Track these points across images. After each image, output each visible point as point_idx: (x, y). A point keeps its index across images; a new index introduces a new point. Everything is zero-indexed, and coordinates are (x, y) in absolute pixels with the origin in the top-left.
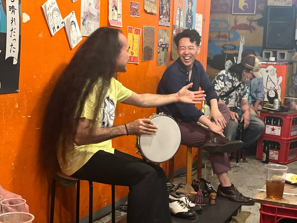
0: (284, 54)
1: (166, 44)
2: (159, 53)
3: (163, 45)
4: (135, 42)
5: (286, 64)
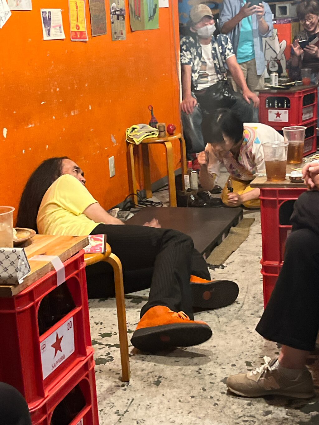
0: (286, 7)
1: (121, 9)
2: (113, 23)
3: (118, 11)
4: (80, 11)
5: (289, 22)
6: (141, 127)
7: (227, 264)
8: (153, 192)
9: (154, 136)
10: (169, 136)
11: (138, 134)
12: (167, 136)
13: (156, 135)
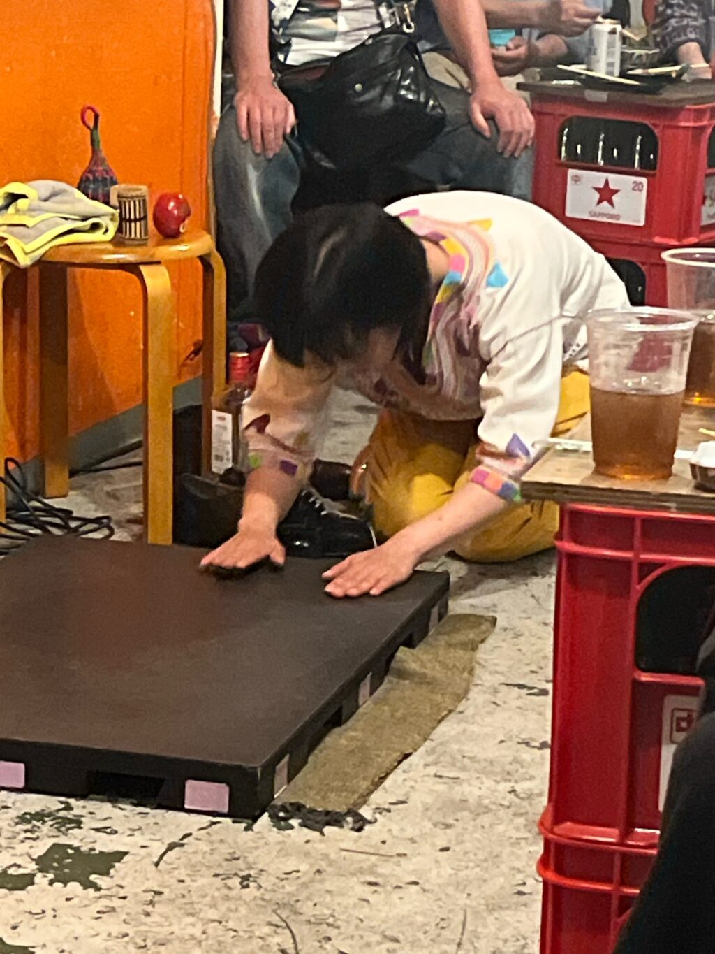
6: (45, 194)
7: (379, 810)
8: (72, 474)
9: (98, 236)
10: (159, 244)
11: (29, 221)
12: (151, 242)
13: (107, 231)
